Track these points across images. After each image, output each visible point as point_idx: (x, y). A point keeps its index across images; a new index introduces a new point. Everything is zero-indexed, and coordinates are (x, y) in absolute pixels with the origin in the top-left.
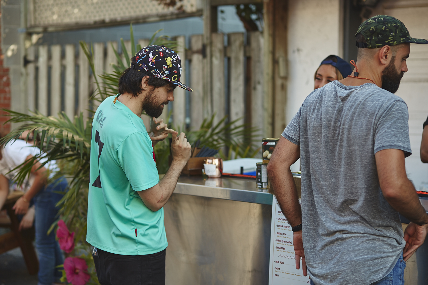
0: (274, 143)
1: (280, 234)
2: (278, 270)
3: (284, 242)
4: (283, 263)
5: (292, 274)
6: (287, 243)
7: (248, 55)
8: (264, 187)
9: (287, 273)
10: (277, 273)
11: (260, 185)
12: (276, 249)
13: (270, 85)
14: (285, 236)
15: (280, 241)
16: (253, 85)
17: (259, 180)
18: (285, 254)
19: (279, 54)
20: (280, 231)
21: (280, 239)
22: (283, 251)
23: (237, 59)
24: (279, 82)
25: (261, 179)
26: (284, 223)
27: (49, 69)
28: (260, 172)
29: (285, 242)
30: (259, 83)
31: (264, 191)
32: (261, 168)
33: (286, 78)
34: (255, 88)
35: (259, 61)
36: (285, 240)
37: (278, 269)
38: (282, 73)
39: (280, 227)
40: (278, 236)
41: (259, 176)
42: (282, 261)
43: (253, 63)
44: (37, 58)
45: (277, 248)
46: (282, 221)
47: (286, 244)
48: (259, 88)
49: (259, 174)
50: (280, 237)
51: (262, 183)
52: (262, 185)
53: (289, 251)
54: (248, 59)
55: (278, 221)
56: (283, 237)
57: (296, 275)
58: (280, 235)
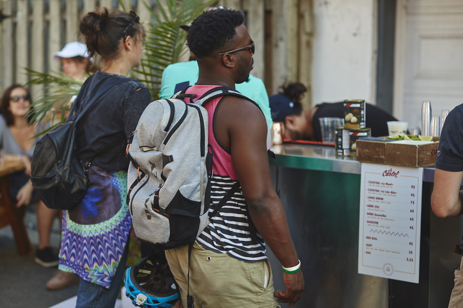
0: (358, 105)
1: (372, 206)
2: (370, 247)
3: (376, 215)
4: (375, 239)
5: (388, 251)
6: (380, 217)
7: (268, 8)
8: (345, 154)
9: (381, 250)
10: (369, 250)
11: (341, 152)
12: (366, 224)
13: (295, 42)
14: (377, 209)
15: (372, 214)
16: (274, 42)
17: (340, 146)
18: (379, 229)
19: (305, 7)
20: (372, 204)
21: (372, 212)
22: (376, 226)
23: (256, 13)
24: (304, 38)
25: (342, 145)
26: (377, 194)
27: (30, 25)
28: (341, 137)
29: (378, 215)
30: (281, 39)
31: (345, 158)
32: (342, 133)
33: (311, 34)
34: (277, 46)
35: (281, 15)
36: (378, 213)
37: (370, 245)
38: (308, 29)
39: (372, 199)
40: (369, 209)
41: (340, 142)
42: (374, 237)
43: (274, 18)
44: (14, 13)
45: (368, 222)
46: (374, 192)
47: (378, 218)
48: (282, 45)
49: (340, 140)
50: (372, 210)
51: (343, 150)
52: (343, 153)
53: (382, 226)
54: (268, 14)
55: (369, 193)
56: (376, 210)
57: (393, 252)
58: (371, 208)
